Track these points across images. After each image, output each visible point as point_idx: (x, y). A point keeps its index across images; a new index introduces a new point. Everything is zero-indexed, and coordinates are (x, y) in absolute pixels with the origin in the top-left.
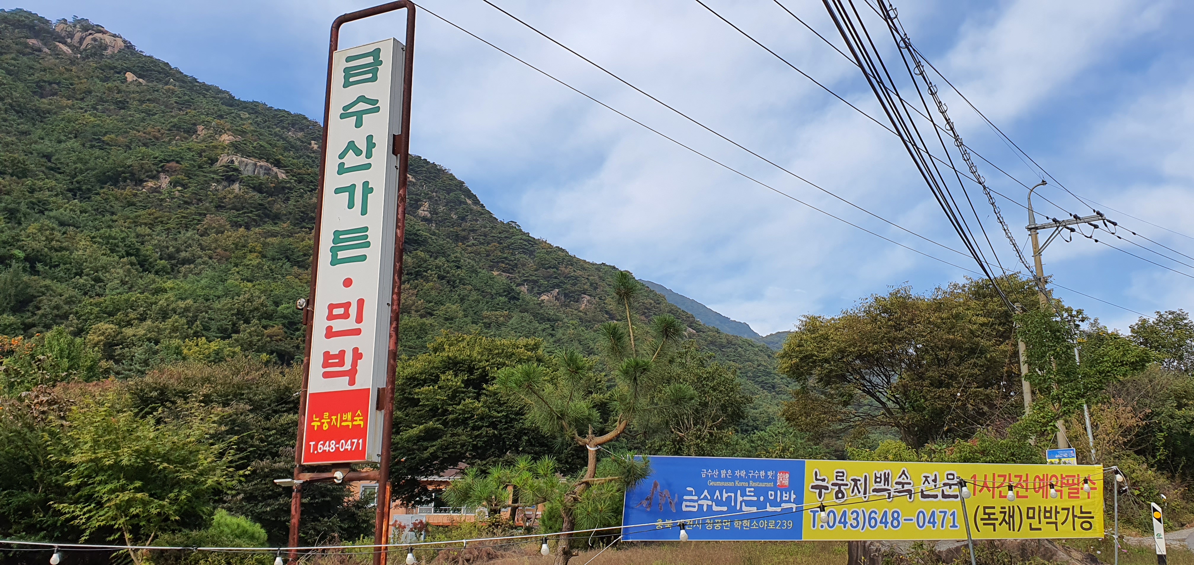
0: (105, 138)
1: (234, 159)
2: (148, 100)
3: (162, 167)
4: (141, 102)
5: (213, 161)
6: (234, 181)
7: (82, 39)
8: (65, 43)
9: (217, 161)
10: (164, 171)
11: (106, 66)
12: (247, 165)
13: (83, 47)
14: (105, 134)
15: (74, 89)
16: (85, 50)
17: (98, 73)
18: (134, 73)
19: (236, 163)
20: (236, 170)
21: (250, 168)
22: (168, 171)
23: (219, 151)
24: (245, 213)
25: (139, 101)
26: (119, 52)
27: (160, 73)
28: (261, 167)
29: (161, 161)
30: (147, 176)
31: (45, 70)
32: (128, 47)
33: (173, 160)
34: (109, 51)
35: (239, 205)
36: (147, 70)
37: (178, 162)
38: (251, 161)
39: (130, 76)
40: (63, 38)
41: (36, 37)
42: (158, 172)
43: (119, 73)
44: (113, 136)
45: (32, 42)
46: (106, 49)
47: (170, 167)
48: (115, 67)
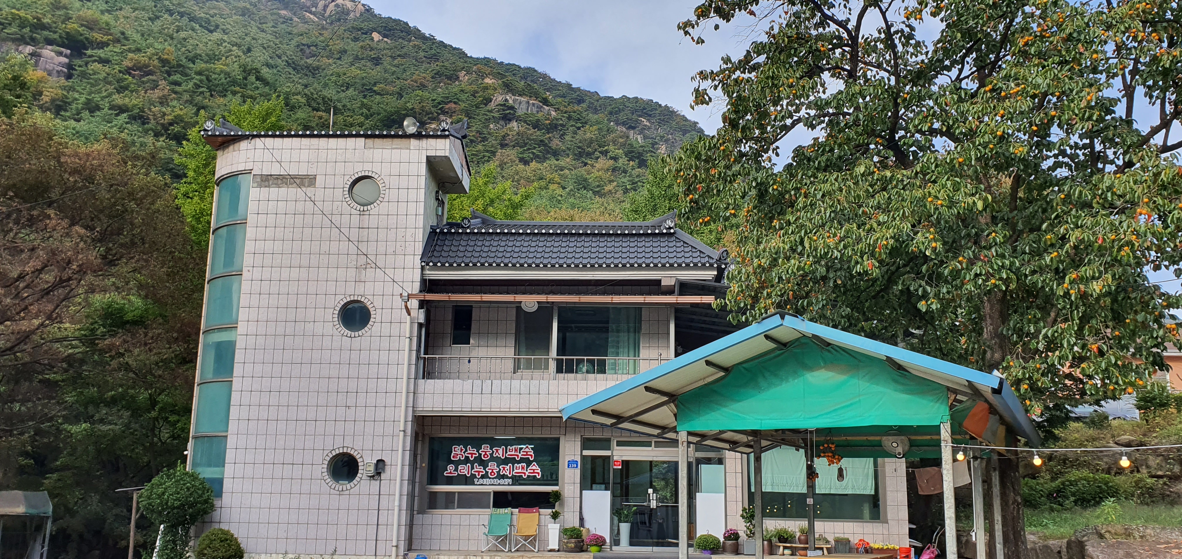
0: (375, 88)
1: (508, 98)
2: (399, 56)
3: (440, 109)
4: (393, 58)
5: (488, 101)
6: (510, 120)
7: (326, 7)
8: (311, 12)
9: (491, 101)
10: (444, 112)
11: (353, 27)
12: (520, 103)
13: (327, 14)
14: (375, 84)
15: (330, 50)
16: (330, 16)
17: (347, 34)
18: (379, 33)
19: (511, 102)
20: (512, 108)
21: (524, 106)
22: (447, 112)
23: (491, 92)
24: (529, 149)
25: (391, 56)
26: (361, 15)
27: (402, 32)
28: (533, 104)
29: (439, 103)
30: (429, 118)
31: (302, 35)
32: (367, 10)
33: (451, 102)
34: (352, 15)
35: (521, 143)
36: (390, 30)
37: (455, 103)
38: (523, 99)
39: (376, 36)
40: (309, 8)
41: (286, 8)
42: (439, 114)
43: (366, 34)
44: (381, 85)
45: (283, 12)
46: (348, 14)
47: (449, 108)
48: (362, 29)
